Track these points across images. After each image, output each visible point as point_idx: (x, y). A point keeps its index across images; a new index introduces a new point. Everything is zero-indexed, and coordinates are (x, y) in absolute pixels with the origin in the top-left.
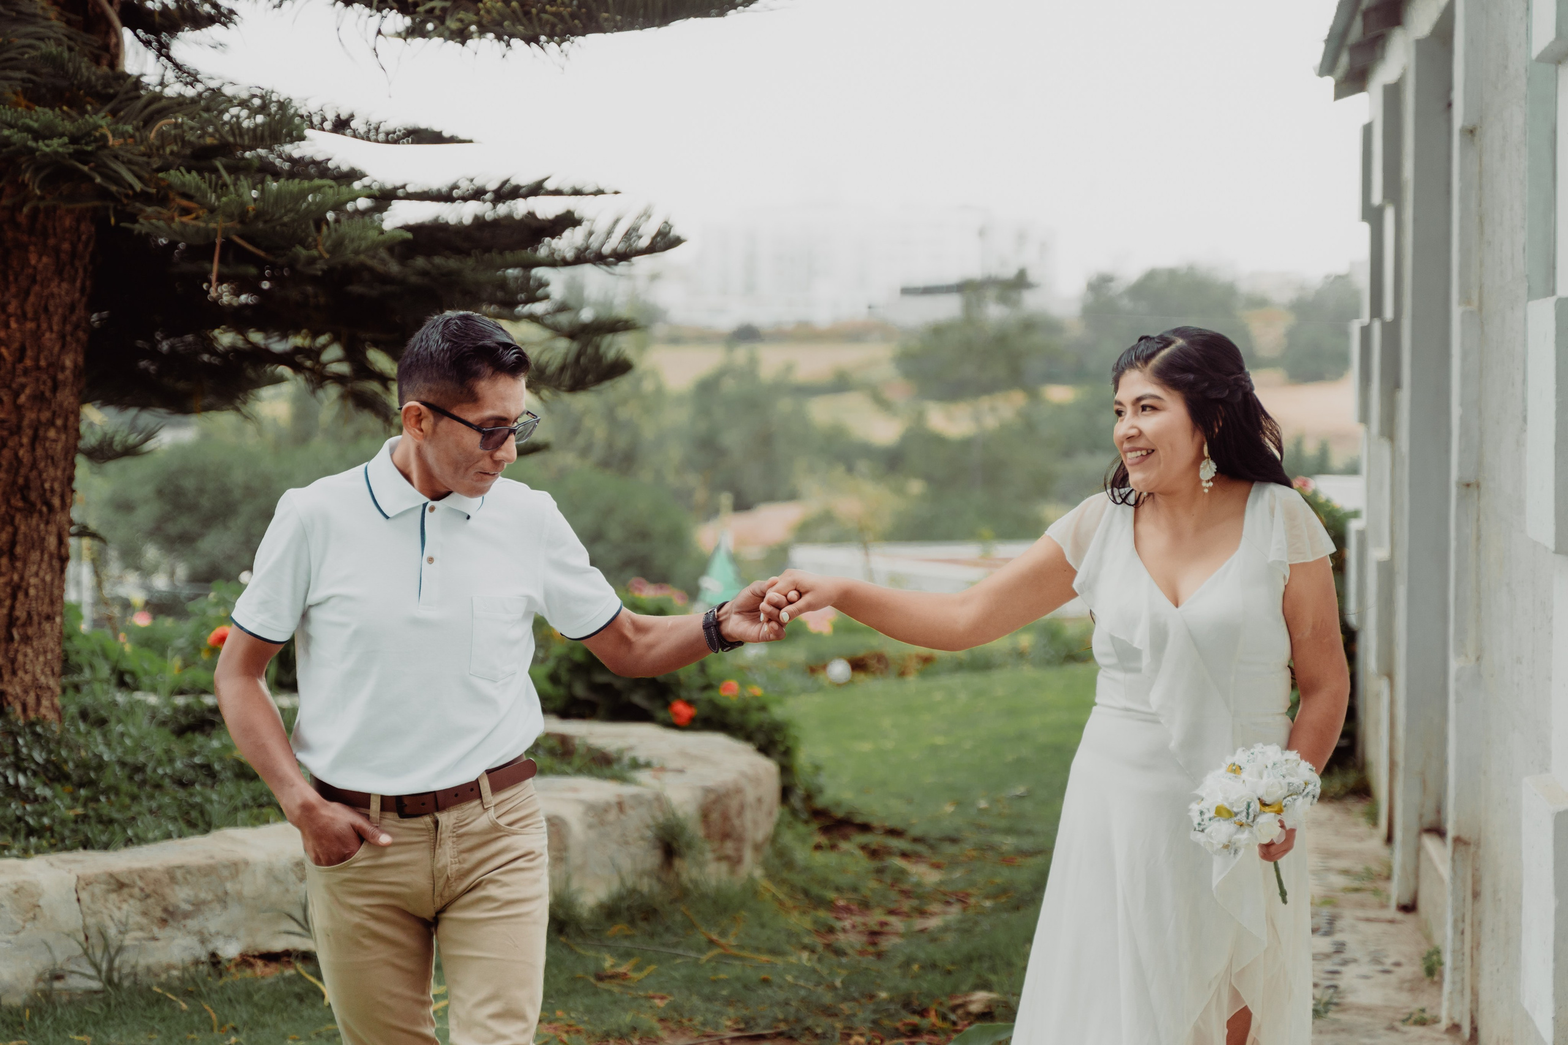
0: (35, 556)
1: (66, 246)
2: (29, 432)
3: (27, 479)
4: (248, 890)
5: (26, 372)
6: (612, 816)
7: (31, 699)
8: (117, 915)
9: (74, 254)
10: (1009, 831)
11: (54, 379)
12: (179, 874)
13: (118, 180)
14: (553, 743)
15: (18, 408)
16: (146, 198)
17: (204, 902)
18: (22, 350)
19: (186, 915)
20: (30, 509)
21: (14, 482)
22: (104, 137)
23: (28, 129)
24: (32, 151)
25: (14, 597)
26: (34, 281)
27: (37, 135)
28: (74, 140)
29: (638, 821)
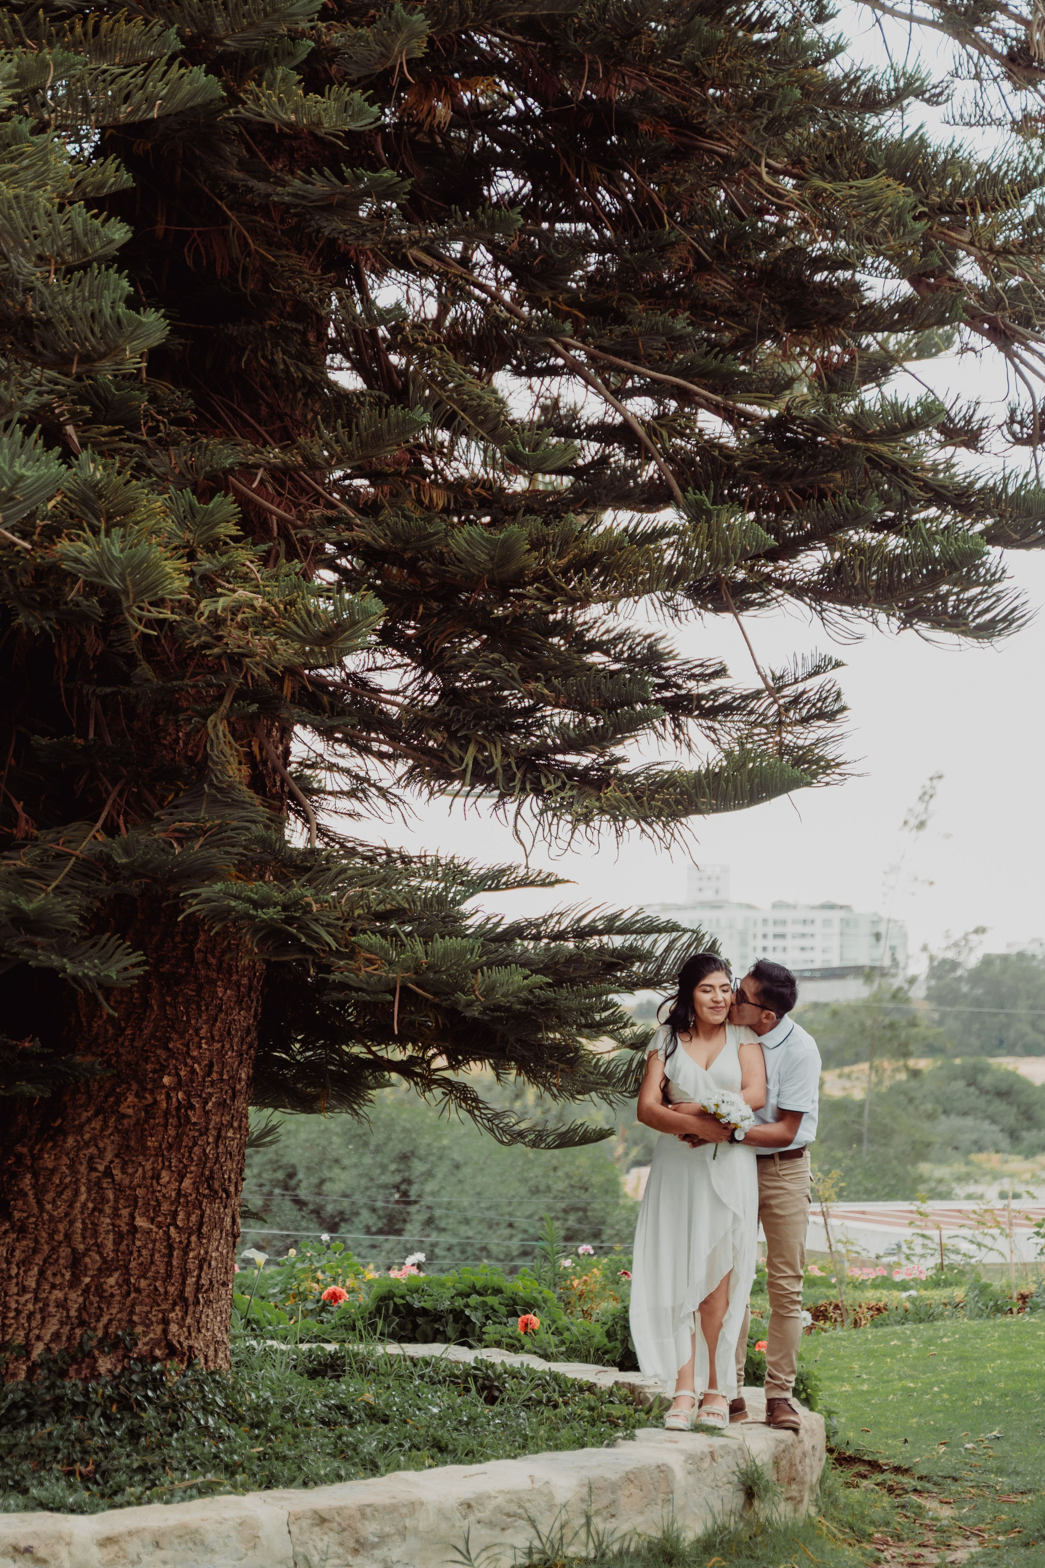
0: (216, 1234)
1: (245, 981)
2: (214, 1133)
3: (212, 1171)
4: (422, 1526)
5: (213, 1083)
6: (706, 1464)
7: (211, 1353)
8: (320, 1545)
9: (250, 988)
10: (1000, 1471)
11: (233, 1089)
12: (368, 1511)
13: (318, 939)
14: (624, 1391)
15: (207, 1113)
16: (339, 954)
17: (388, 1535)
18: (211, 1065)
19: (374, 1546)
20: (213, 1195)
21: (202, 1174)
22: (309, 905)
23: (250, 900)
24: (253, 918)
25: (201, 1268)
26: (221, 1010)
27: (256, 905)
28: (285, 908)
29: (726, 1468)
